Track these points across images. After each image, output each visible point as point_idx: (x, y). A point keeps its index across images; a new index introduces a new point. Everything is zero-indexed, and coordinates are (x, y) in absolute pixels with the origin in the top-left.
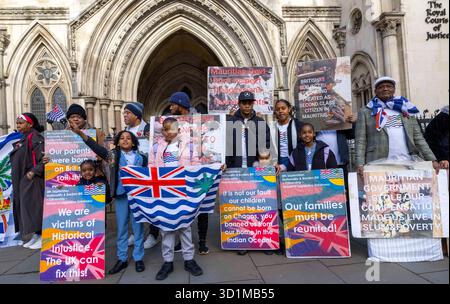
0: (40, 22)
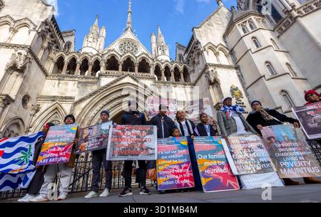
0: (59, 102)
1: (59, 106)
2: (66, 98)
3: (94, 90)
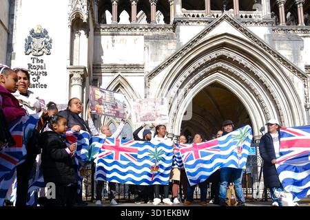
0: (121, 74)
1: (122, 81)
2: (132, 67)
3: (173, 52)
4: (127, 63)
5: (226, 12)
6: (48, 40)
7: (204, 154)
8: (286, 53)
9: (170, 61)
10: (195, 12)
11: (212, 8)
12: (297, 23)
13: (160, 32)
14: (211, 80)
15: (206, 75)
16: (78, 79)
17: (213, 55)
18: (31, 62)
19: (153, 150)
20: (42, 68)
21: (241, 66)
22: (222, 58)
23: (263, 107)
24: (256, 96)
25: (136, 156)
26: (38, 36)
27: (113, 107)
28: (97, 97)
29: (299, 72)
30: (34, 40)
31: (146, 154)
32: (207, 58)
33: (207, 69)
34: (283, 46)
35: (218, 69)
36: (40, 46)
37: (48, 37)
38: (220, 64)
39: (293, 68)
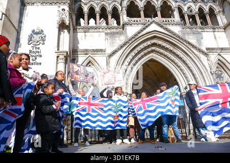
0: (91, 55)
1: (91, 59)
2: (97, 51)
3: (123, 41)
4: (95, 48)
5: (153, 19)
6: (43, 36)
7: (149, 106)
8: (193, 41)
9: (122, 47)
10: (135, 19)
11: (145, 17)
12: (197, 24)
13: (114, 30)
14: (149, 57)
15: (145, 55)
16: (62, 59)
17: (149, 43)
18: (31, 49)
19: (114, 104)
20: (38, 52)
21: (167, 49)
22: (154, 45)
23: (184, 74)
24: (179, 67)
25: (102, 109)
26: (37, 33)
27: (86, 76)
28: (75, 70)
29: (203, 52)
30: (34, 35)
31: (109, 107)
32: (145, 44)
33: (146, 51)
34: (191, 37)
35: (152, 51)
36: (38, 39)
37: (43, 34)
38: (153, 48)
39: (199, 50)
